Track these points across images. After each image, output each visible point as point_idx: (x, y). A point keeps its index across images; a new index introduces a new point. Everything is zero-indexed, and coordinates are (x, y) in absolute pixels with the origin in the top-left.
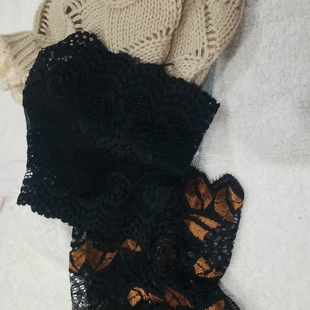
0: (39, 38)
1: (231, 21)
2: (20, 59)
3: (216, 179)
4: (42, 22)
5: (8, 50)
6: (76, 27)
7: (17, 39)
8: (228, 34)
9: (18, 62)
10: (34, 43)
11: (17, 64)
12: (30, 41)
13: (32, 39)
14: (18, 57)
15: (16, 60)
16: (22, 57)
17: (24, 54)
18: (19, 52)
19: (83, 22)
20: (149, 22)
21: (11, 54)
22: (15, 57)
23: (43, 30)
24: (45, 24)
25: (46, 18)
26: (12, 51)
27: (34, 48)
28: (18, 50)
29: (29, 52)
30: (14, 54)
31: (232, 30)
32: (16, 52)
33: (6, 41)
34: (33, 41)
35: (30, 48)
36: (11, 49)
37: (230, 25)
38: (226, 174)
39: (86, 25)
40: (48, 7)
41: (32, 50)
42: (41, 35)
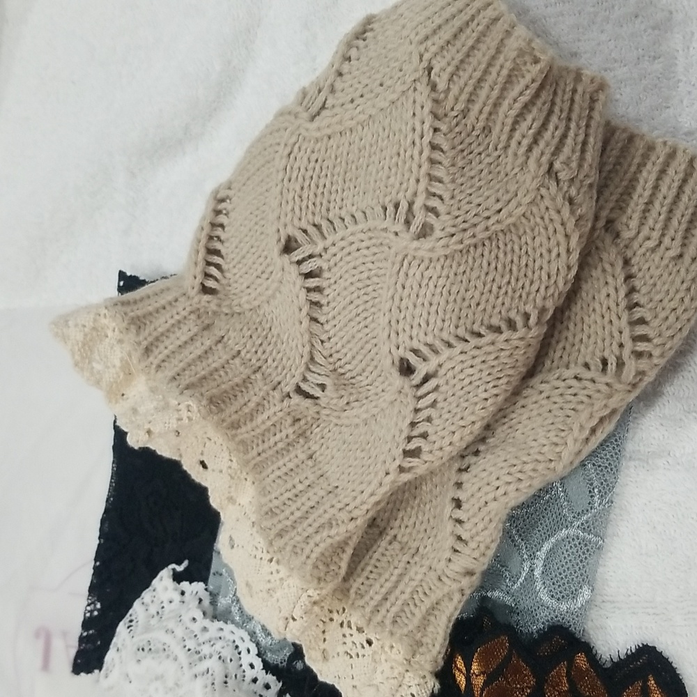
0: (203, 303)
1: (687, 300)
2: (161, 357)
3: (619, 656)
4: (209, 264)
5: (132, 336)
6: (307, 285)
7: (150, 308)
8: (680, 329)
9: (156, 362)
10: (193, 317)
11: (154, 366)
12: (184, 313)
13: (188, 309)
14: (156, 351)
15: (151, 359)
16: (166, 352)
17: (171, 344)
18: (157, 339)
19: (326, 275)
20: (498, 293)
21: (139, 343)
22: (147, 351)
23: (210, 284)
24: (218, 267)
25: (217, 253)
26: (141, 338)
27: (195, 330)
28: (155, 334)
29: (184, 338)
30: (145, 343)
31: (689, 320)
32: (150, 339)
33: (125, 314)
34: (191, 312)
35: (185, 328)
36: (138, 334)
37: (685, 310)
38: (643, 644)
39: (332, 281)
40: (222, 226)
41: (191, 334)
42: (207, 297)
